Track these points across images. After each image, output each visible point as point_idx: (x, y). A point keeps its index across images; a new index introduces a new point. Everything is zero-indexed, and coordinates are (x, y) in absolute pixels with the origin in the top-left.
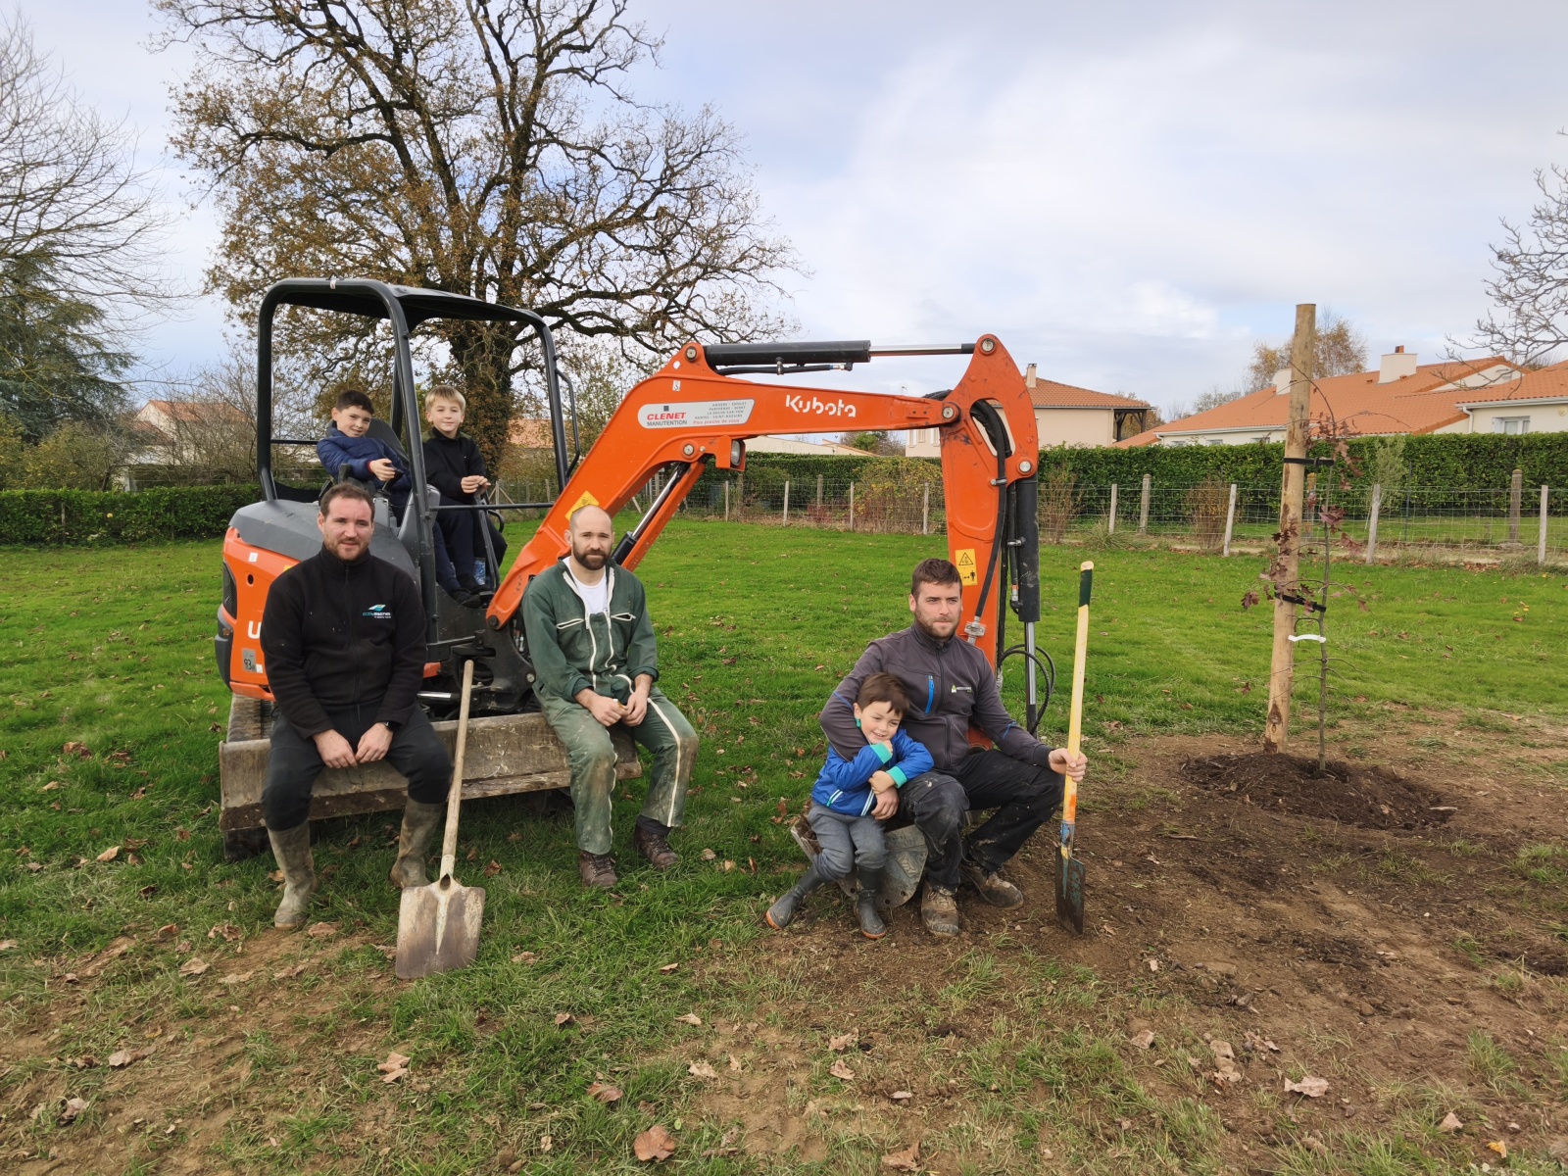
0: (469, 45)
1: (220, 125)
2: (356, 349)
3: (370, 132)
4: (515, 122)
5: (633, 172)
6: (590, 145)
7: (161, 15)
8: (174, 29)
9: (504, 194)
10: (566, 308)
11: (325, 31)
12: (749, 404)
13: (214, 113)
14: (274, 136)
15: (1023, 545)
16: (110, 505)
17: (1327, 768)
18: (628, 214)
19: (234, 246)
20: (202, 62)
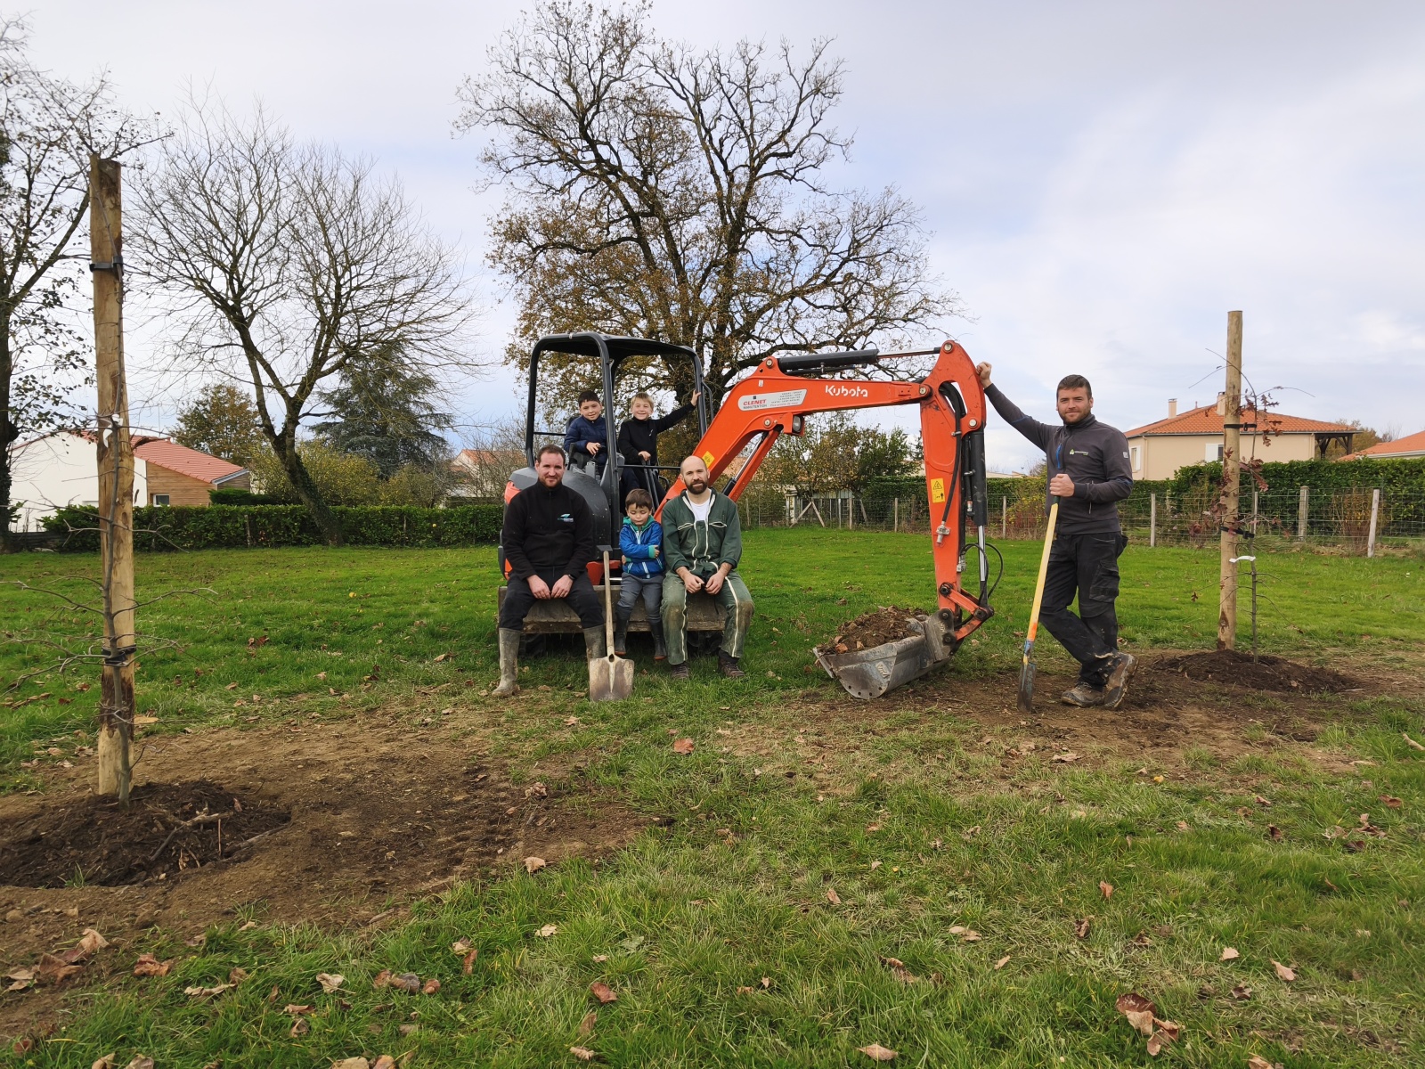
0: (699, 163)
1: (520, 242)
3: (624, 235)
4: (731, 218)
5: (824, 247)
6: (789, 229)
7: (483, 167)
8: (491, 175)
9: (720, 274)
11: (594, 165)
12: (804, 392)
13: (516, 233)
14: (557, 246)
15: (974, 474)
16: (435, 517)
17: (1263, 659)
18: (819, 282)
19: (527, 329)
20: (510, 197)
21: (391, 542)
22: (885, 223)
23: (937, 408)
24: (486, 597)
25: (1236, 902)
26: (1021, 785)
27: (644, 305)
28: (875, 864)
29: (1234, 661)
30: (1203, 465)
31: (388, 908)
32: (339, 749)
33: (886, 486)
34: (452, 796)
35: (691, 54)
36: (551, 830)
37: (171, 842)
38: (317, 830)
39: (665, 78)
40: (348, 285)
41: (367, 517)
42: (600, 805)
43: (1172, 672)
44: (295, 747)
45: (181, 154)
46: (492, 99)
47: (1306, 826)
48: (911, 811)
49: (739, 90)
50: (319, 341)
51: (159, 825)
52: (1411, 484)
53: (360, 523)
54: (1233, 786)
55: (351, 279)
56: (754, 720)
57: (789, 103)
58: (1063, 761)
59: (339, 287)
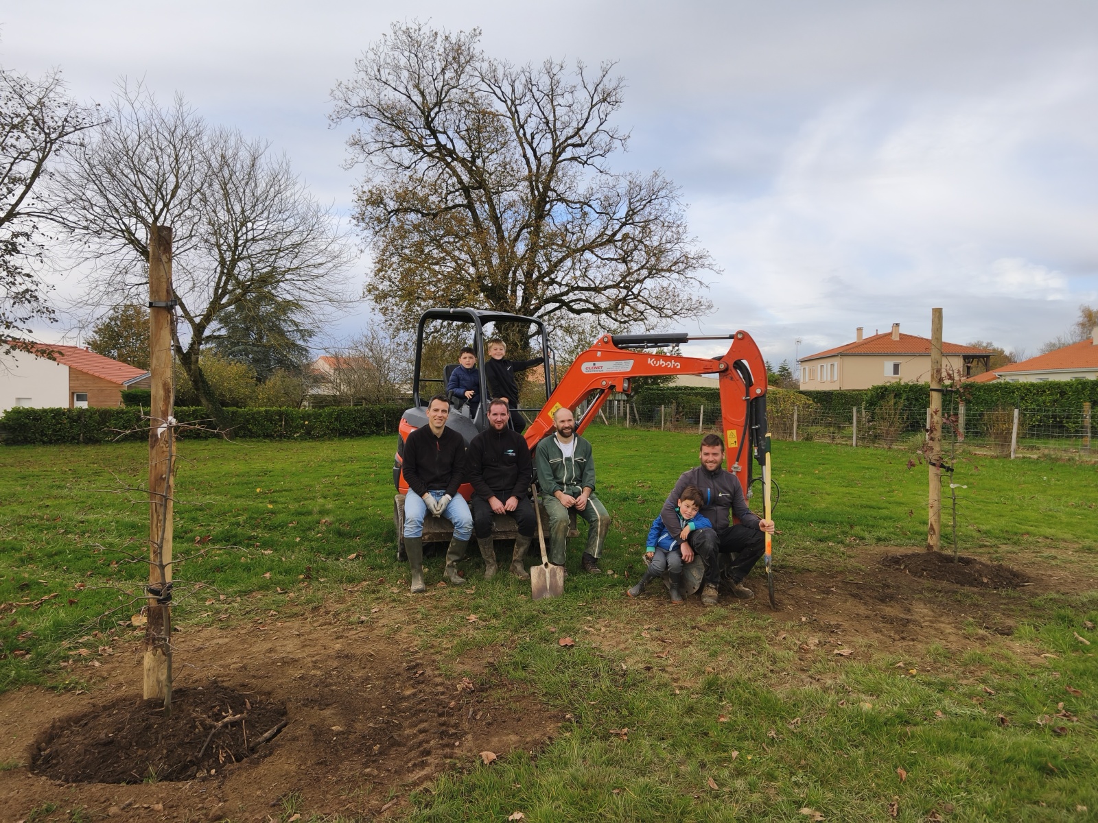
0: (514, 152)
1: (379, 207)
2: (441, 326)
3: (457, 203)
4: (539, 191)
5: (608, 214)
6: (582, 200)
7: (351, 149)
8: (357, 156)
9: (529, 233)
10: (564, 298)
11: (434, 148)
12: (632, 362)
13: (376, 200)
14: (406, 210)
15: (759, 428)
16: (306, 416)
17: (961, 559)
18: (605, 238)
19: (380, 270)
20: (369, 171)
21: (272, 436)
22: (654, 197)
23: (732, 379)
24: (365, 493)
25: (991, 782)
26: (817, 678)
27: (472, 256)
28: (735, 754)
29: (941, 562)
30: (888, 384)
31: (392, 799)
32: (303, 647)
33: (653, 394)
34: (402, 691)
35: (510, 70)
36: (489, 724)
37: (212, 741)
38: (314, 726)
39: (489, 86)
40: (244, 237)
41: (253, 416)
42: (518, 699)
43: (897, 569)
44: (268, 645)
45: (117, 137)
46: (358, 99)
47: (1022, 714)
48: (747, 703)
49: (546, 97)
50: (220, 279)
51: (200, 727)
52: (1038, 400)
53: (248, 421)
54: (966, 678)
55: (247, 231)
56: (608, 617)
57: (582, 107)
58: (842, 655)
59: (237, 239)
